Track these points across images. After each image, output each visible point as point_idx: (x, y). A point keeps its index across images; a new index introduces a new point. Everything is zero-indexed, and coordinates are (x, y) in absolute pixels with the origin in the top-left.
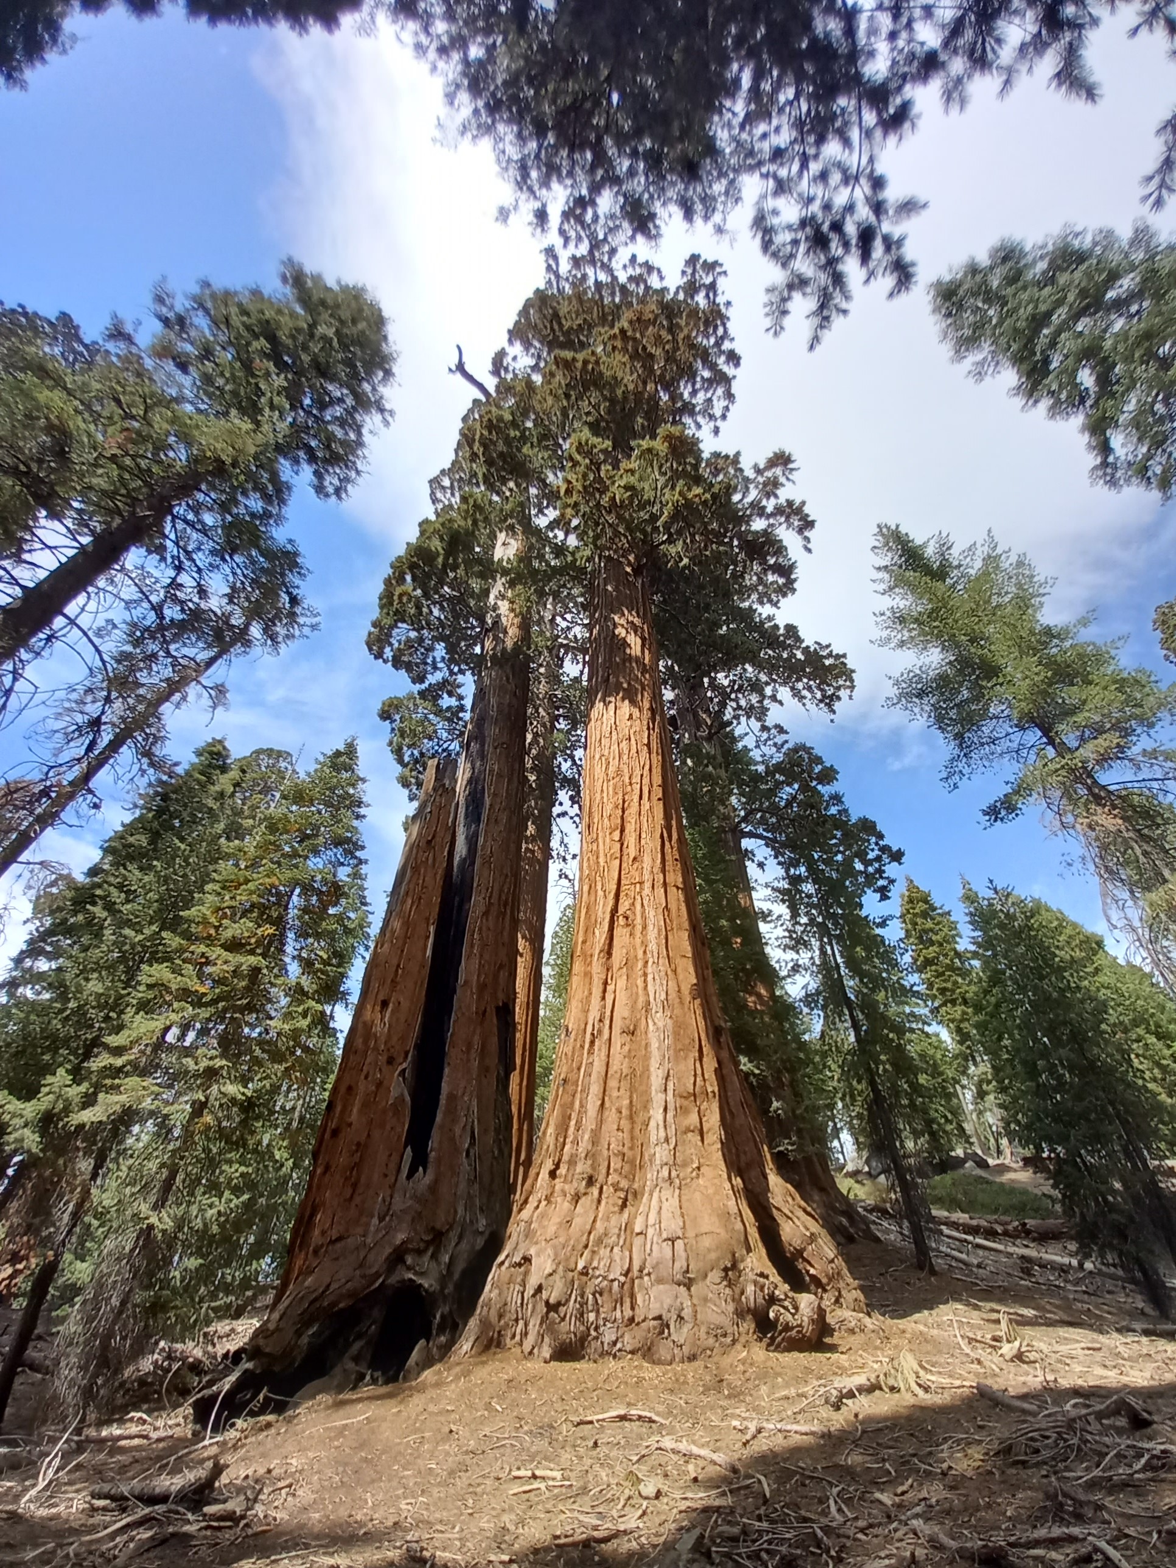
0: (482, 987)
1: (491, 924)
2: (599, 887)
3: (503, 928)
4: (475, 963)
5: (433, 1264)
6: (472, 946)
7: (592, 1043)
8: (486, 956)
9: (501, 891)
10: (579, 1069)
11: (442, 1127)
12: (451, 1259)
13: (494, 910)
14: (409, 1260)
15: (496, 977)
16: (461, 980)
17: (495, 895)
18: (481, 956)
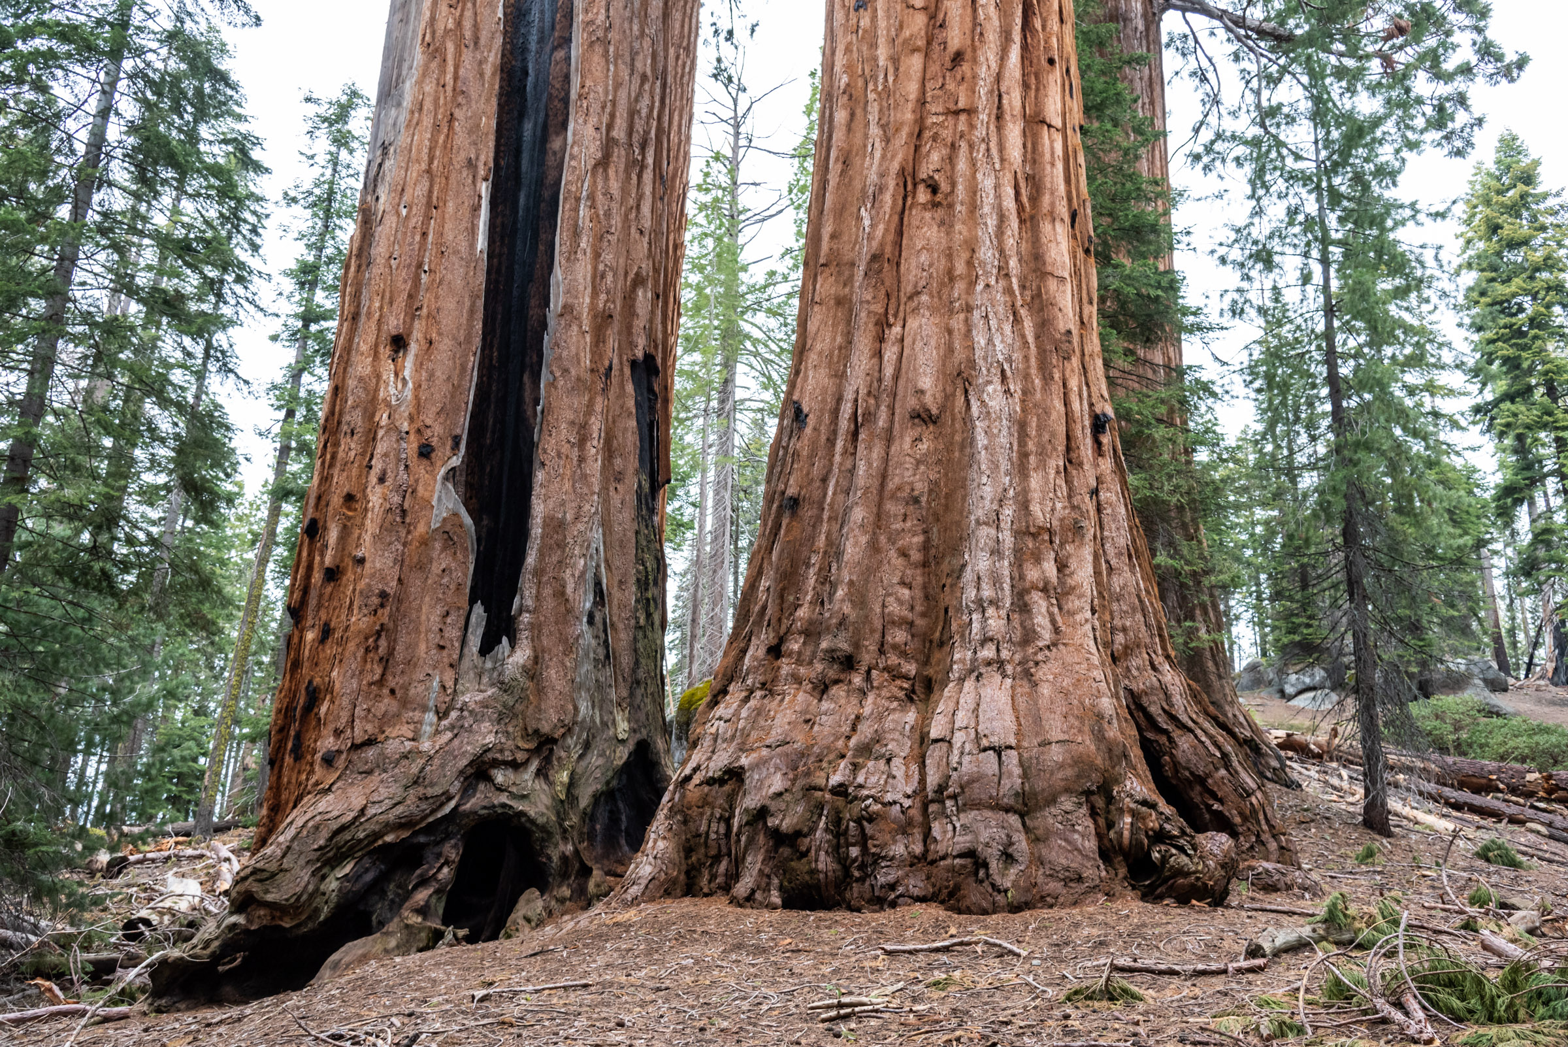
0: (602, 320)
1: (615, 186)
2: (873, 117)
3: (640, 197)
4: (583, 270)
5: (540, 785)
6: (576, 233)
7: (855, 435)
8: (608, 257)
9: (633, 113)
10: (824, 480)
11: (538, 572)
12: (572, 776)
13: (619, 156)
14: (500, 777)
15: (629, 299)
16: (557, 301)
17: (621, 123)
18: (597, 255)
